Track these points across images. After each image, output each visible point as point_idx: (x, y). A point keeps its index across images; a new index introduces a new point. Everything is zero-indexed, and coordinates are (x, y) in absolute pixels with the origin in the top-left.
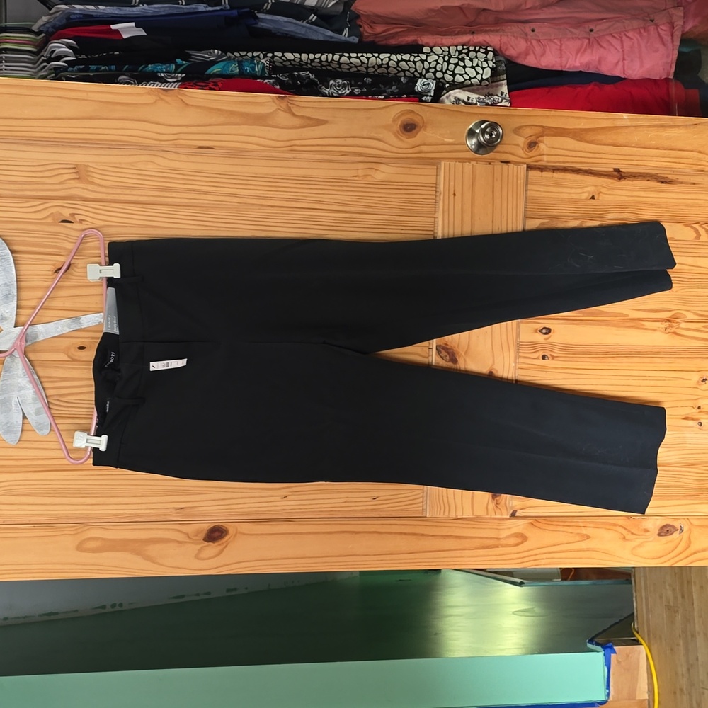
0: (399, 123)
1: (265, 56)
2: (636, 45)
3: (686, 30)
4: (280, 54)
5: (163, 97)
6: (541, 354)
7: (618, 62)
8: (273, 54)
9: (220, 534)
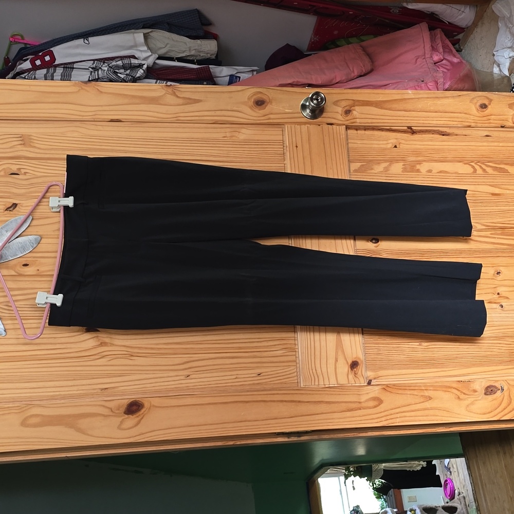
0: (253, 100)
5: (84, 87)
9: (137, 407)
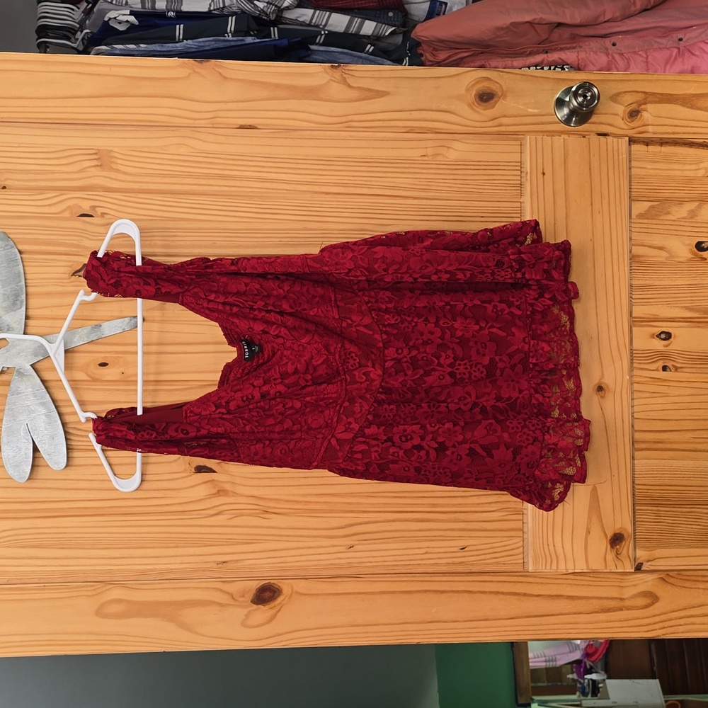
0: (474, 92)
5: (197, 69)
6: (661, 364)
9: (272, 594)
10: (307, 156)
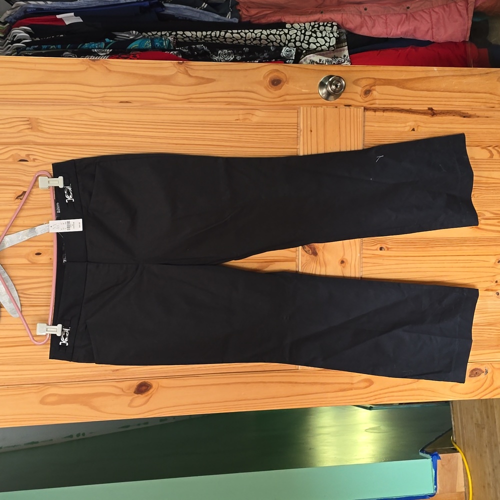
0: (269, 79)
1: (170, 34)
2: (441, 17)
3: (477, 5)
4: (181, 33)
5: (92, 65)
6: (379, 246)
7: (428, 31)
8: (176, 33)
9: (146, 388)
10: (164, 120)
